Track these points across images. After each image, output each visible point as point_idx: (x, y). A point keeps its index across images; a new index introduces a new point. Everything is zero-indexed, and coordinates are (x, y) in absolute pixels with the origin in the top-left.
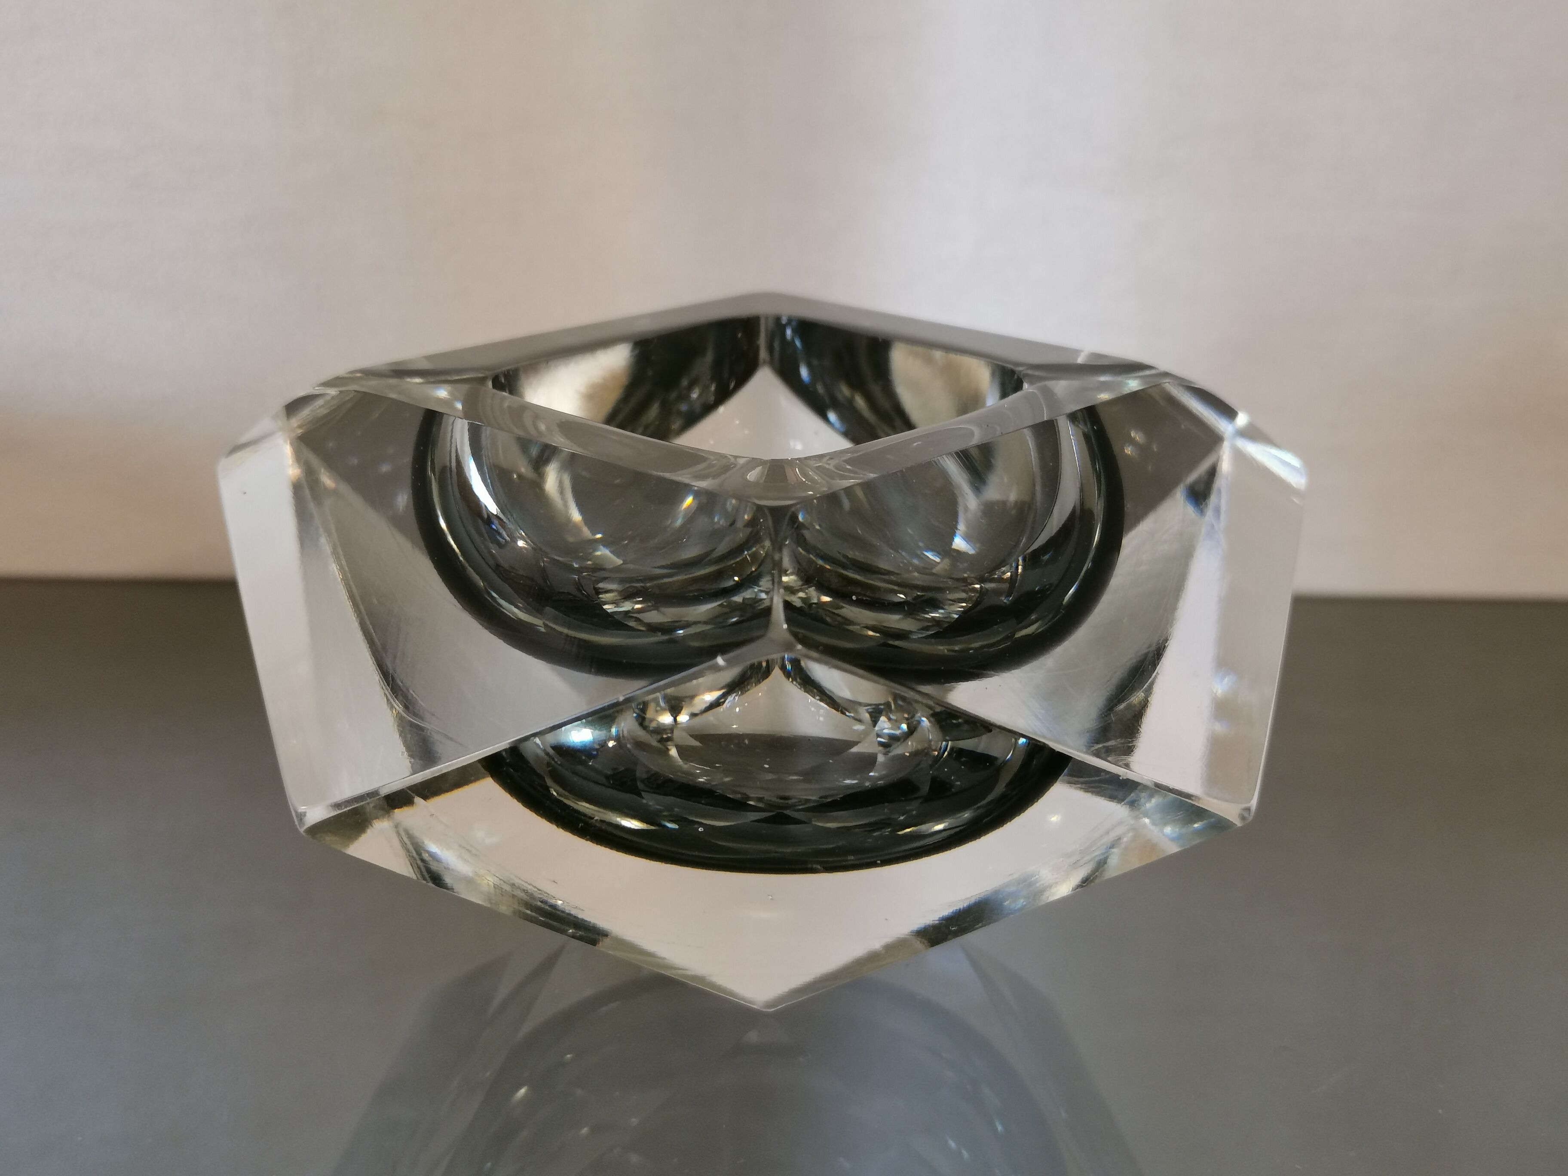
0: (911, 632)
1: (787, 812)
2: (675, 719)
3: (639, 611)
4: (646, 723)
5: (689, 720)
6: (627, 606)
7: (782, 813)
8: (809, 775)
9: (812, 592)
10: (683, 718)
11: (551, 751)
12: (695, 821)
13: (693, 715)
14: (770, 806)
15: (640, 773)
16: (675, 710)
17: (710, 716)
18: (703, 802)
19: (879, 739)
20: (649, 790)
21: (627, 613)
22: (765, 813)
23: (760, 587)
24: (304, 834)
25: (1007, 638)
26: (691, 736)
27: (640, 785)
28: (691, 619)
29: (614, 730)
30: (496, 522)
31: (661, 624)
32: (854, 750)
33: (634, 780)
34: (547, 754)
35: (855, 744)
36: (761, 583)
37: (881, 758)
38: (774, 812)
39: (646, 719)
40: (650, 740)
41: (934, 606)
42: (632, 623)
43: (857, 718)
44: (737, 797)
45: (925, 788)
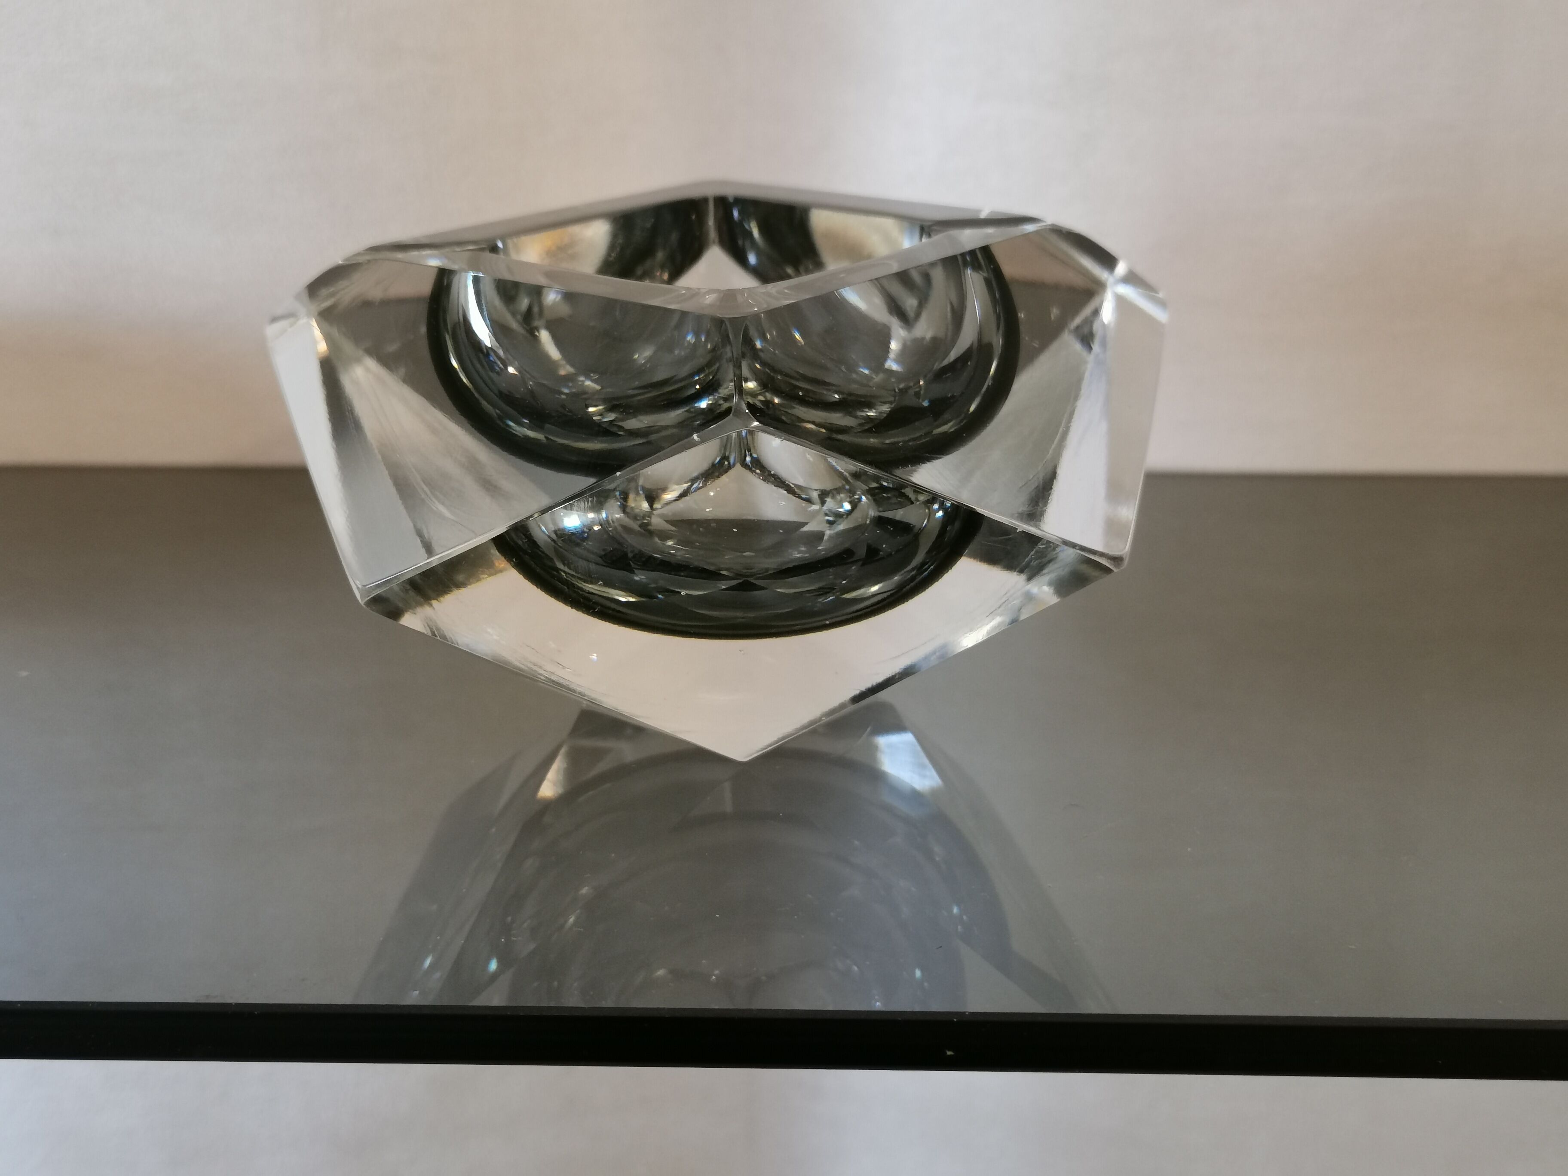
0: (851, 428)
1: (752, 580)
2: (653, 507)
3: (622, 420)
4: (629, 510)
5: (663, 508)
6: (611, 417)
7: (747, 580)
8: (768, 552)
9: (768, 395)
10: (659, 506)
11: (554, 536)
12: (675, 591)
14: (738, 575)
15: (629, 553)
16: (652, 499)
17: (681, 504)
18: (682, 574)
19: (827, 518)
20: (637, 567)
21: (611, 422)
22: (736, 581)
23: (719, 394)
24: (365, 606)
25: (926, 435)
26: (667, 521)
27: (631, 561)
28: (663, 424)
29: (604, 515)
30: (492, 354)
31: (638, 429)
32: (805, 529)
33: (625, 558)
34: (553, 540)
35: (804, 524)
36: (720, 391)
37: (827, 535)
38: (741, 579)
39: (628, 507)
40: (635, 526)
41: (870, 406)
42: (614, 429)
43: (809, 501)
44: (712, 568)
45: (862, 552)
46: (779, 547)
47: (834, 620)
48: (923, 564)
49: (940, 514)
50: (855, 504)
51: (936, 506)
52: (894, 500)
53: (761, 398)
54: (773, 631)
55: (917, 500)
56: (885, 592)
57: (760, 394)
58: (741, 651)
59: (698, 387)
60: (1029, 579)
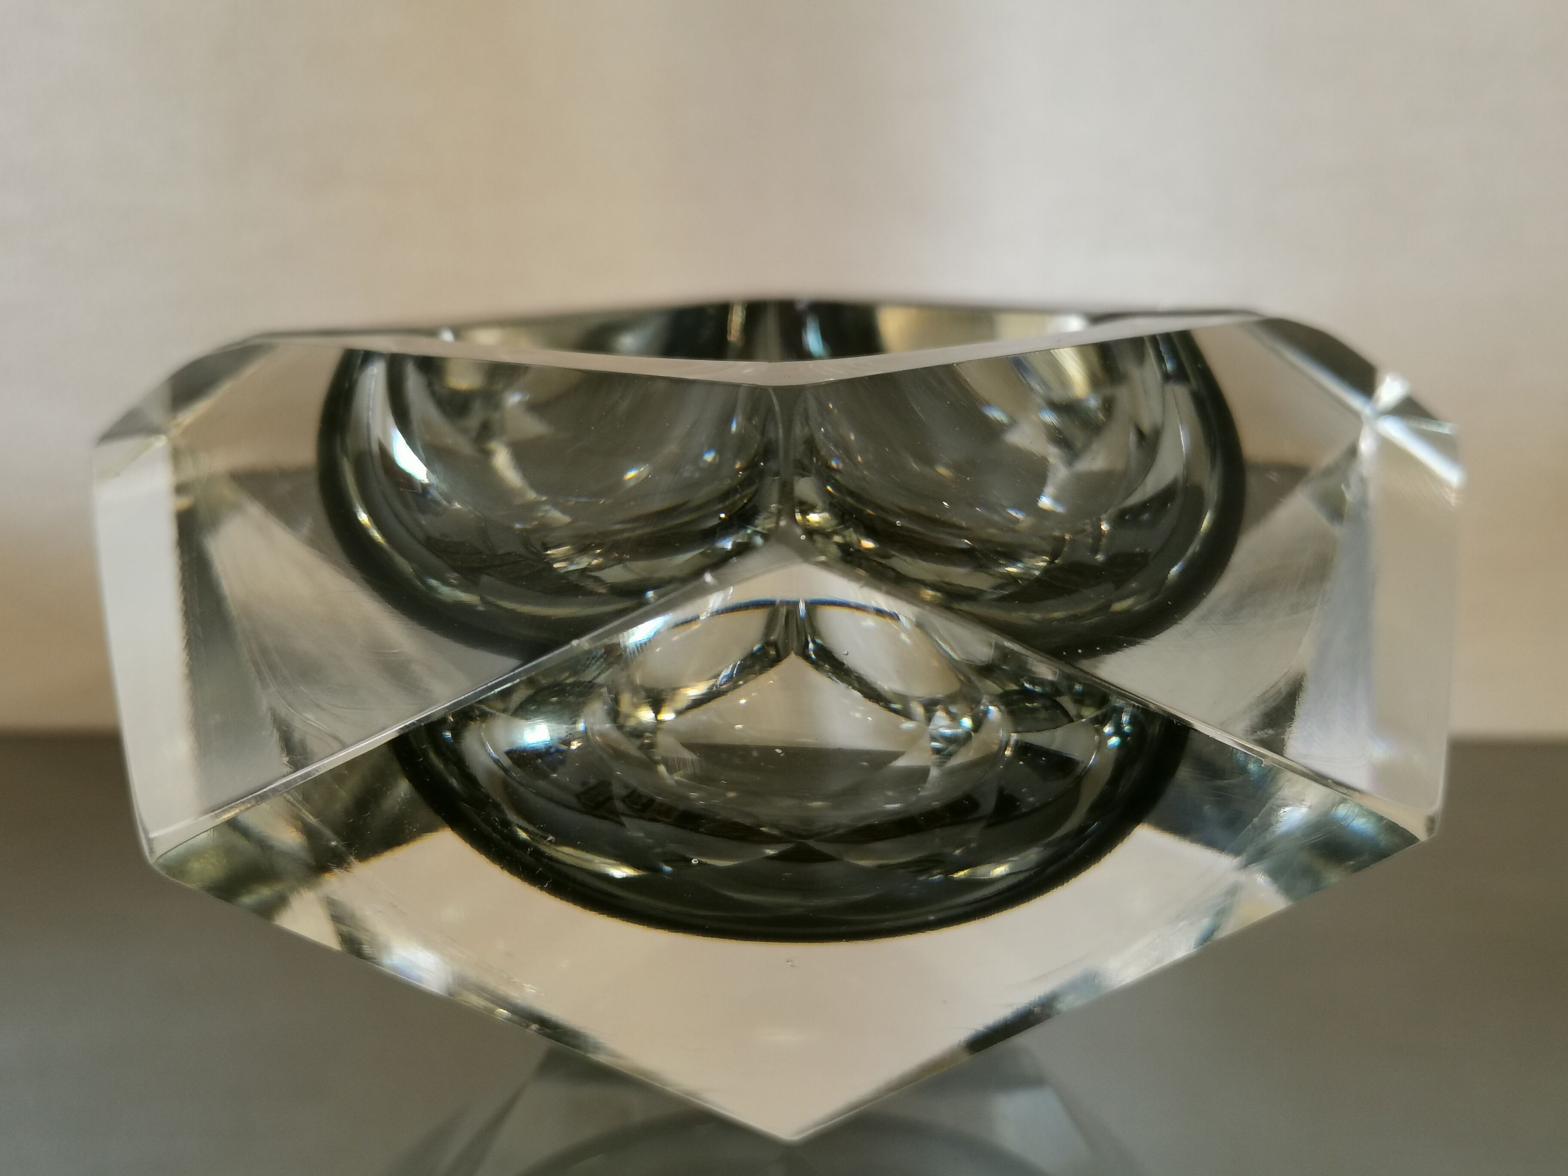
0: (981, 592)
1: (813, 844)
2: (656, 717)
3: (599, 568)
4: (621, 720)
5: (675, 718)
6: (583, 562)
7: (806, 844)
8: (839, 798)
9: (851, 535)
10: (667, 716)
11: (506, 762)
13: (679, 713)
14: (789, 835)
15: (618, 790)
16: (657, 705)
17: (700, 715)
19: (934, 744)
20: (631, 814)
21: (583, 571)
23: (755, 527)
25: (1100, 609)
26: (681, 742)
27: (619, 805)
28: (664, 574)
29: (581, 726)
31: (626, 583)
32: (901, 763)
33: (610, 798)
34: (502, 766)
35: (896, 755)
36: (757, 522)
37: (934, 773)
38: (796, 842)
39: (621, 715)
40: (630, 747)
41: (1012, 556)
42: (590, 585)
43: (906, 714)
44: (748, 822)
45: (989, 804)
46: (854, 792)
47: (941, 915)
48: (1081, 830)
49: (1114, 741)
50: (979, 723)
51: (1108, 729)
52: (1043, 714)
53: (837, 539)
54: (843, 929)
55: (1081, 717)
56: (1021, 872)
57: (835, 533)
58: (788, 962)
59: (723, 516)
60: (1245, 866)
